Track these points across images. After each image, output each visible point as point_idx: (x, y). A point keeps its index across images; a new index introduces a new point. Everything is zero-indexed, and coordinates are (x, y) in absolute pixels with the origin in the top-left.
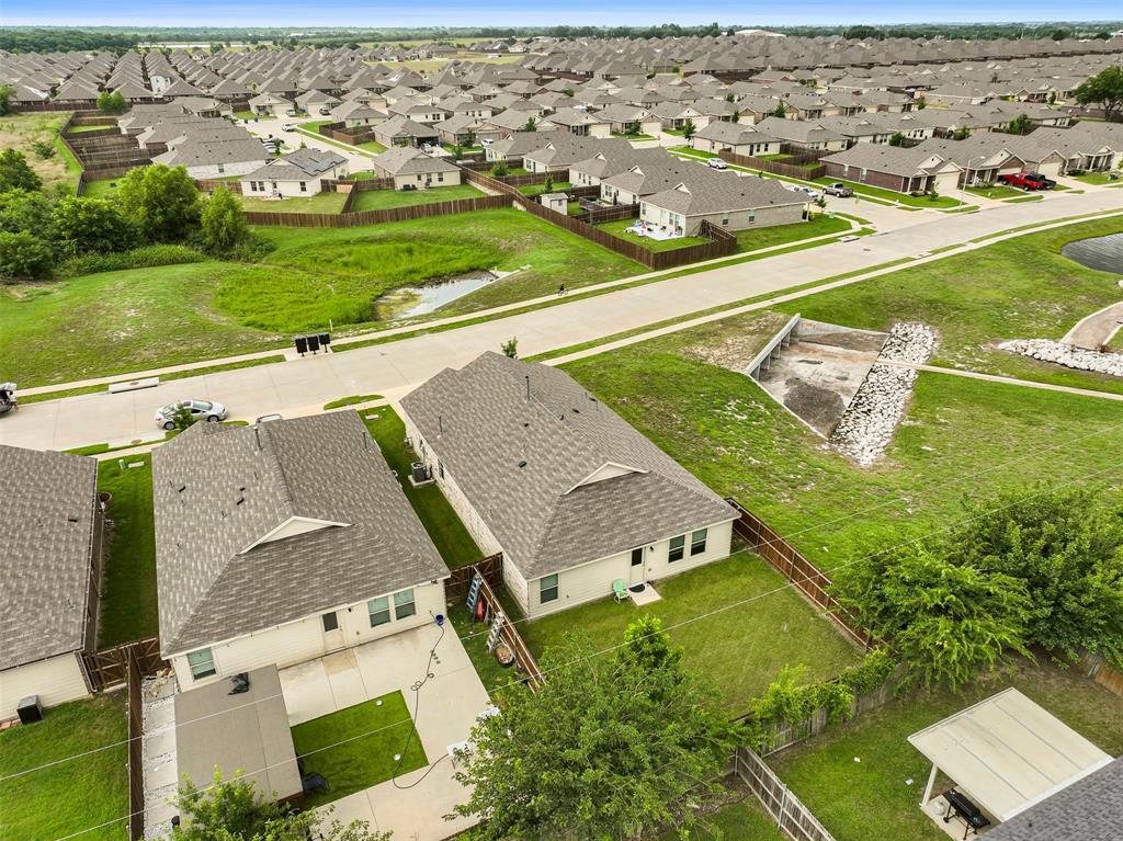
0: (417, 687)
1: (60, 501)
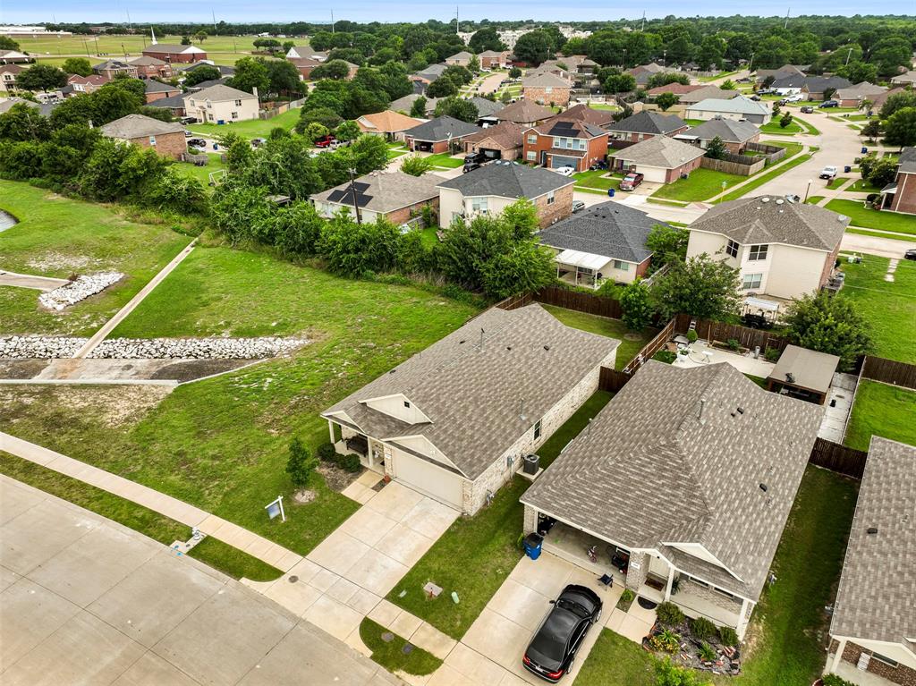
1: (884, 554)
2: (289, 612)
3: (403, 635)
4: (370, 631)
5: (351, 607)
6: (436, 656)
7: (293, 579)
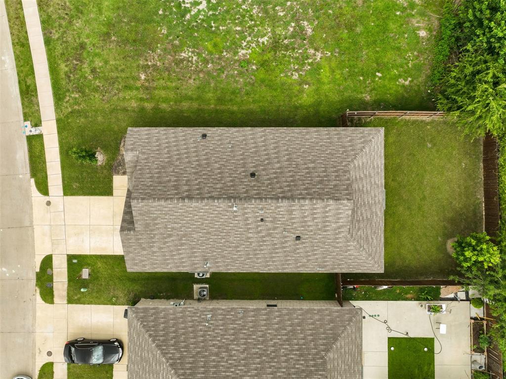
0: (389, 329)
2: (33, 218)
3: (55, 277)
4: (47, 262)
5: (53, 244)
6: (54, 299)
7: (49, 203)
